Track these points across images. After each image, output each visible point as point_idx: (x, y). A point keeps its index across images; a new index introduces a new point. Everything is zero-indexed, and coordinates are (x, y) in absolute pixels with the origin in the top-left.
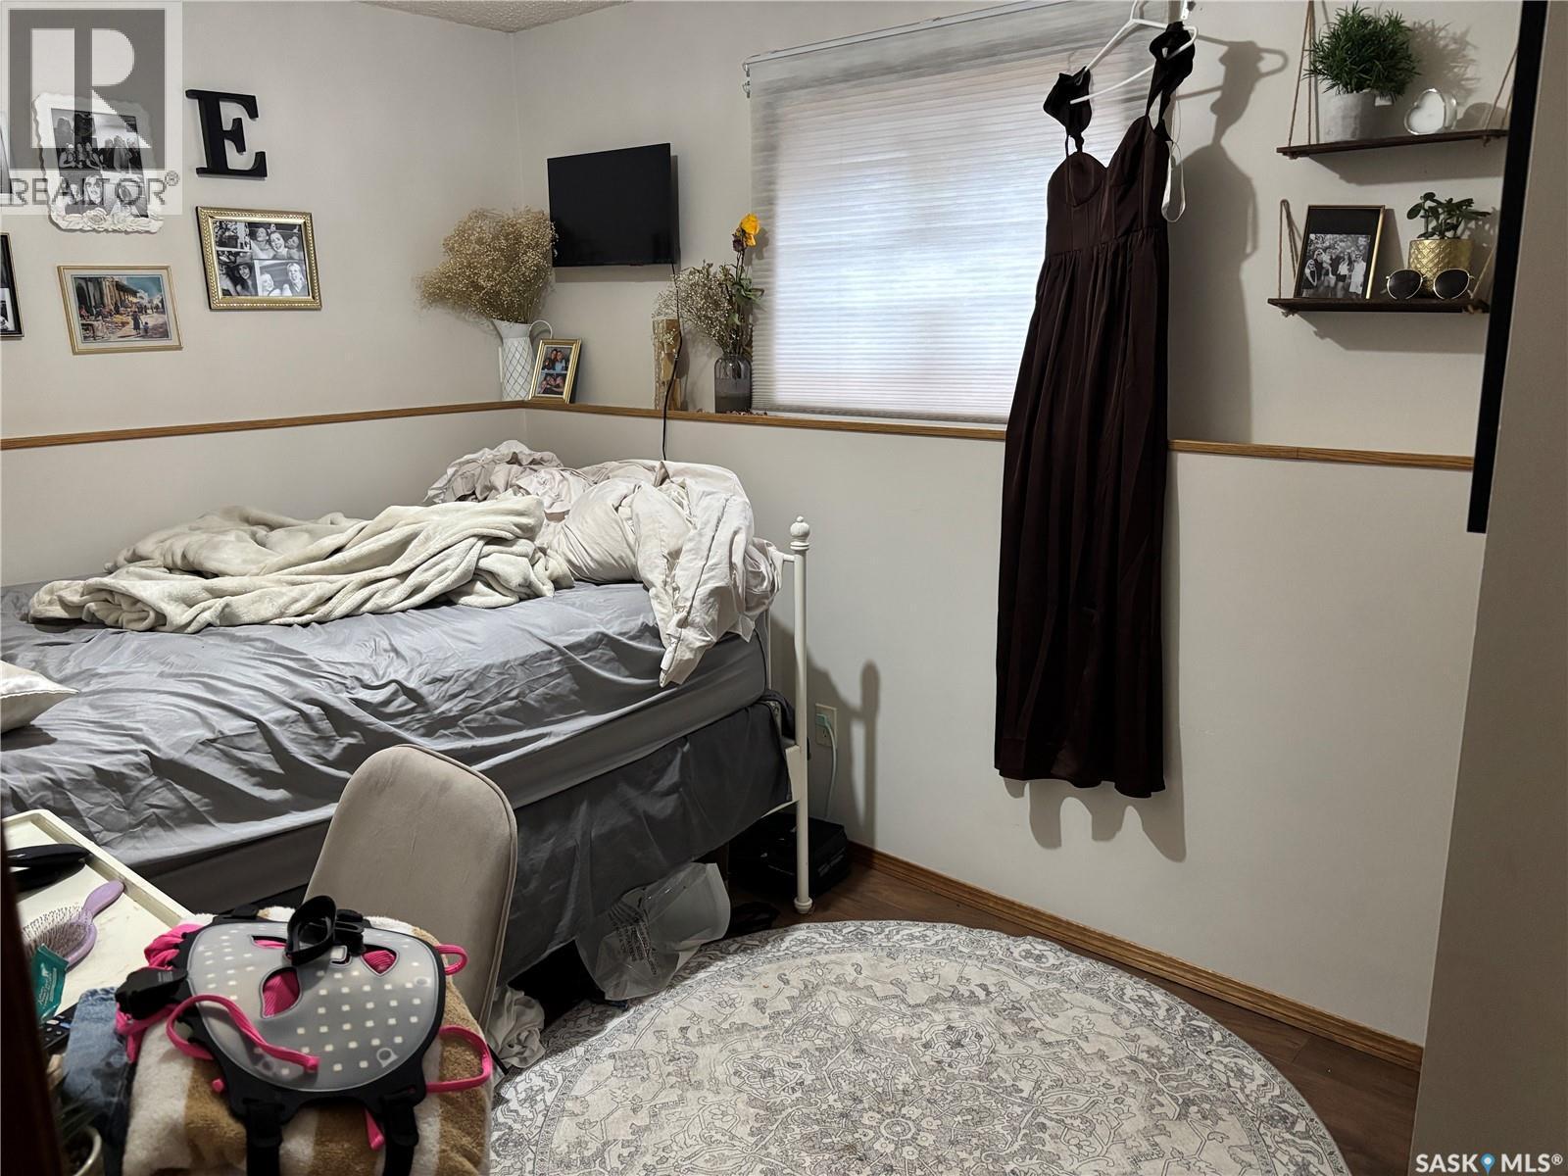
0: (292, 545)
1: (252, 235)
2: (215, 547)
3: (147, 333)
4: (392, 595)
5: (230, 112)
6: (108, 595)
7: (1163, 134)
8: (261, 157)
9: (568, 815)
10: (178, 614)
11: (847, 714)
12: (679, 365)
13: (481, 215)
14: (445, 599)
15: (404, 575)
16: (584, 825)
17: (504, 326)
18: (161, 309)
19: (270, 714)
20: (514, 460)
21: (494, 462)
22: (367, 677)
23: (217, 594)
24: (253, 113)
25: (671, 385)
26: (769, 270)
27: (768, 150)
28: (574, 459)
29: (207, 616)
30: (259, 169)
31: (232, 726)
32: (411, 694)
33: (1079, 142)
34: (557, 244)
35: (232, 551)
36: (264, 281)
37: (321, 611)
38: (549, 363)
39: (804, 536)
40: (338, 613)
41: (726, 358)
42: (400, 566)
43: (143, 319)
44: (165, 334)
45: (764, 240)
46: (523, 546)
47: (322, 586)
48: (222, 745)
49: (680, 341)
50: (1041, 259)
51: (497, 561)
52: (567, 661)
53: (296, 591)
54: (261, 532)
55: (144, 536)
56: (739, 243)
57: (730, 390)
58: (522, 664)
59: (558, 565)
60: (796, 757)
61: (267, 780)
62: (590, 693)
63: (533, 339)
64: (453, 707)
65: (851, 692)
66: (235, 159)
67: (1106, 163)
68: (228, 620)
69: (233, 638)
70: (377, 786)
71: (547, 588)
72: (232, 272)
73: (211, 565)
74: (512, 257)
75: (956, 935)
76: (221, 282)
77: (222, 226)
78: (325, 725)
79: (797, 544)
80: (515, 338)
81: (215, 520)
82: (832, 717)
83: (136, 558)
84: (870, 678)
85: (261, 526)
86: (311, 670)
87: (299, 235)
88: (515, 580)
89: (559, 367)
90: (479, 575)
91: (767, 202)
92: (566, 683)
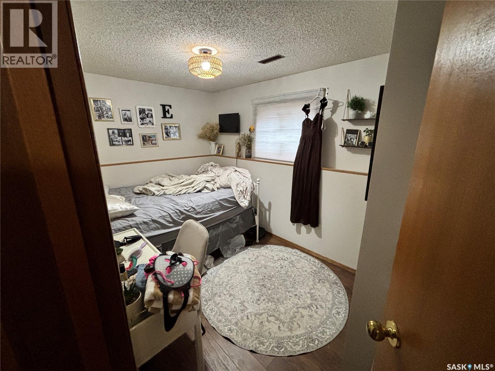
0: (176, 181)
1: (170, 128)
2: (163, 181)
3: (153, 144)
4: (191, 190)
5: (167, 108)
6: (146, 189)
7: (322, 116)
8: (172, 115)
9: (219, 227)
10: (157, 193)
11: (266, 210)
12: (240, 150)
13: (208, 124)
14: (200, 191)
15: (193, 187)
16: (221, 229)
17: (211, 142)
18: (155, 140)
19: (171, 212)
20: (212, 166)
21: (209, 166)
22: (186, 205)
23: (163, 190)
24: (171, 108)
25: (238, 153)
26: (255, 135)
27: (255, 114)
28: (222, 166)
29: (161, 193)
30: (171, 117)
31: (165, 214)
32: (193, 208)
33: (308, 116)
34: (220, 129)
35: (166, 182)
36: (172, 135)
37: (180, 193)
38: (218, 148)
39: (259, 181)
40: (182, 193)
41: (247, 149)
42: (192, 185)
43: (153, 142)
44: (156, 144)
45: (254, 130)
46: (213, 182)
47: (180, 189)
48: (163, 217)
49: (240, 146)
50: (300, 136)
51: (208, 185)
52: (219, 202)
53: (176, 189)
54: (171, 178)
55: (152, 178)
56: (250, 130)
57: (248, 154)
58: (212, 203)
59: (218, 185)
60: (257, 218)
61: (170, 222)
62: (223, 207)
63: (216, 144)
64: (200, 210)
65: (267, 206)
66: (168, 115)
67: (312, 120)
68: (165, 194)
69: (165, 198)
70: (187, 226)
71: (216, 189)
72: (167, 134)
73: (162, 184)
74: (212, 131)
75: (283, 248)
76: (165, 136)
77: (165, 126)
78: (179, 214)
79: (258, 182)
80: (213, 144)
81: (164, 175)
82: (263, 210)
83: (151, 182)
84: (270, 204)
85: (171, 176)
86: (177, 204)
87: (178, 128)
88: (211, 188)
89: (220, 149)
90: (205, 187)
91: (255, 123)
92: (218, 206)
